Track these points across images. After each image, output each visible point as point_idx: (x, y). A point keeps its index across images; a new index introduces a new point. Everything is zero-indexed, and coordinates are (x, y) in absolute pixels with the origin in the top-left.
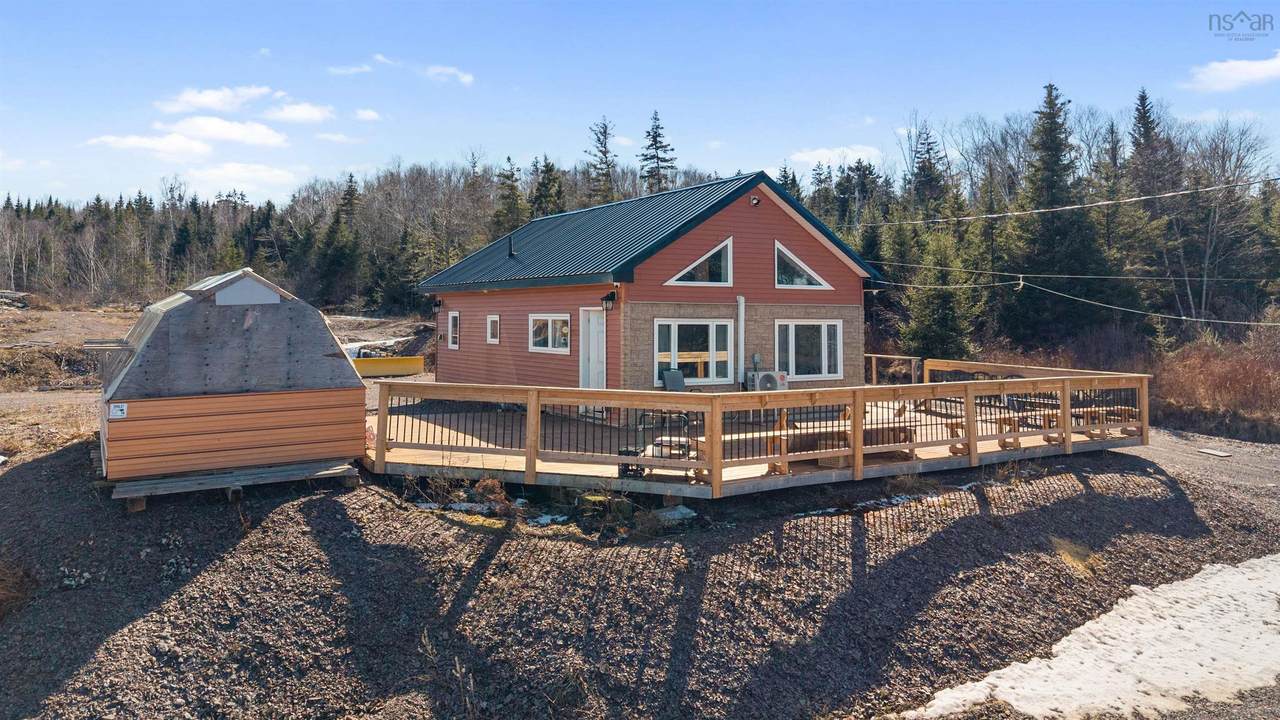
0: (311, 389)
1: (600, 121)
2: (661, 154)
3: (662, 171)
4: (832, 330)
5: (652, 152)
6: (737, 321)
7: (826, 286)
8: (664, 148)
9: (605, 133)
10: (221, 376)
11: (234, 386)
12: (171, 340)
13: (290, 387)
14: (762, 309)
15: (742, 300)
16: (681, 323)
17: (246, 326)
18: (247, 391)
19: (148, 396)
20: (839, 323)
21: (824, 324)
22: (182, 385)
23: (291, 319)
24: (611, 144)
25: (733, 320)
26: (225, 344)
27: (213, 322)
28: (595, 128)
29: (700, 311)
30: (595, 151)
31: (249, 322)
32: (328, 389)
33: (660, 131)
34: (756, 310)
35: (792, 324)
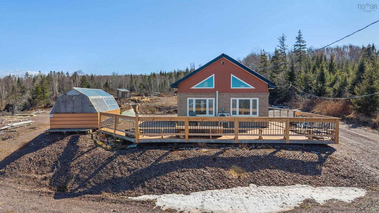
0: (87, 113)
1: (281, 36)
2: (302, 44)
3: (302, 49)
4: (255, 102)
5: (298, 43)
6: (216, 98)
7: (252, 87)
8: (303, 42)
9: (283, 39)
10: (69, 110)
11: (71, 112)
12: (60, 102)
13: (82, 113)
14: (225, 95)
15: (217, 92)
16: (196, 99)
17: (73, 99)
18: (74, 113)
19: (56, 113)
20: (258, 99)
21: (251, 100)
22: (62, 111)
23: (82, 98)
24: (285, 43)
25: (214, 98)
26: (69, 103)
27: (67, 99)
28: (280, 38)
29: (202, 95)
30: (280, 45)
31: (74, 99)
32: (90, 113)
33: (301, 36)
34: (223, 95)
35: (238, 99)
